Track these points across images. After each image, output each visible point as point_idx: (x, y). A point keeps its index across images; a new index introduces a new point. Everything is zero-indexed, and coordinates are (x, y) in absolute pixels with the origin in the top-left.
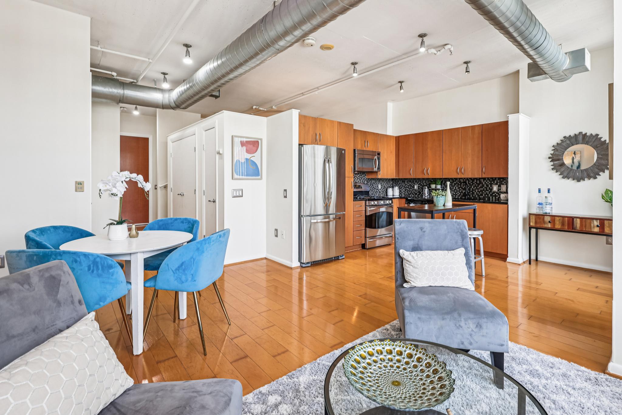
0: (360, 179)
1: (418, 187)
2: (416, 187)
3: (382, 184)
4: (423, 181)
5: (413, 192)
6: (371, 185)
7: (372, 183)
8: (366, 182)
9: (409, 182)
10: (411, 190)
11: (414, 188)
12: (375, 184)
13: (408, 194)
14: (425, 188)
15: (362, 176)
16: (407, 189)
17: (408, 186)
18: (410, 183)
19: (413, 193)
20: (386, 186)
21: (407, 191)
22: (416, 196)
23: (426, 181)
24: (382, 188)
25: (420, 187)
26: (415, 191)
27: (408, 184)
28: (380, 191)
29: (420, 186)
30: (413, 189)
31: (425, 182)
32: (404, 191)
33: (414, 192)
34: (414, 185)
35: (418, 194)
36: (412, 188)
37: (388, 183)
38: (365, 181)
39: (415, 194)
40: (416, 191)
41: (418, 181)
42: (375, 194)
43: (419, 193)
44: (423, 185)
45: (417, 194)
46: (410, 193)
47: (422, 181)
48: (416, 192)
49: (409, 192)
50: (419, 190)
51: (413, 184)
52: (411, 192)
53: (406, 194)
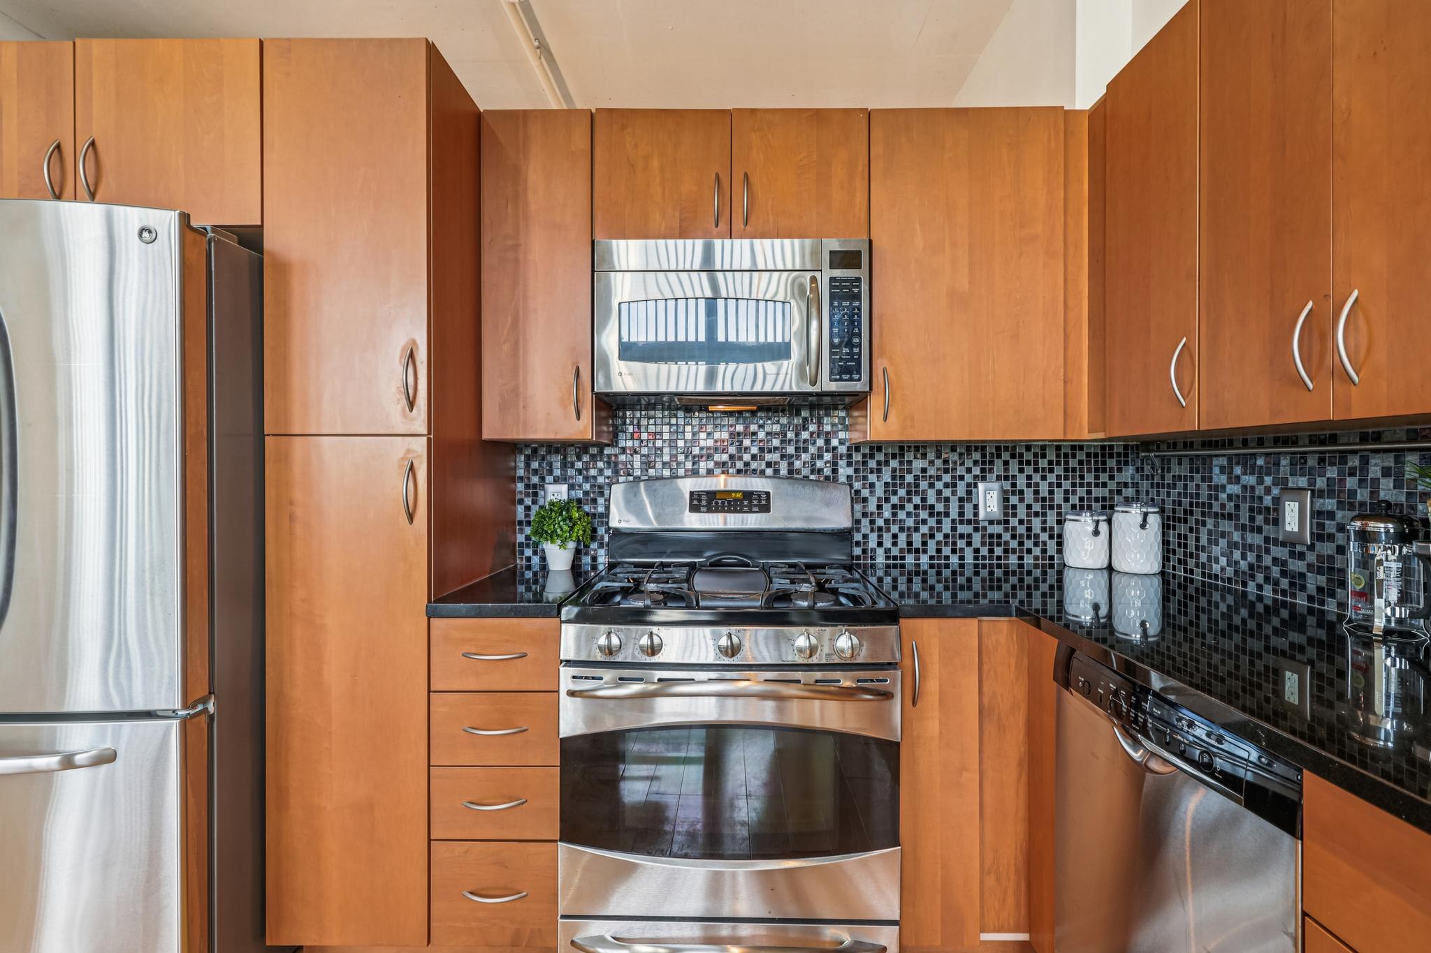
0: (791, 450)
1: (1317, 514)
2: (1292, 517)
3: (1021, 482)
4: (1365, 462)
5: (1267, 561)
6: (902, 492)
7: (909, 478)
8: (844, 471)
9: (1238, 470)
10: (1255, 539)
11: (1276, 522)
12: (939, 485)
13: (1230, 572)
14: (1365, 537)
15: (805, 435)
16: (1226, 526)
17: (1230, 507)
18: (1250, 480)
19: (1275, 572)
20: (1059, 497)
21: (1223, 542)
22: (1301, 601)
23: (1398, 460)
24: (1022, 512)
25: (1331, 515)
26: (1281, 552)
27: (1234, 489)
28: (997, 529)
29: (1330, 504)
30: (1268, 530)
31: (1386, 472)
32: (1204, 541)
33: (1275, 560)
34: (1277, 501)
35: (1314, 581)
36: (1260, 519)
37: (1089, 478)
38: (842, 463)
39: (1284, 583)
40: (1301, 556)
41: (1312, 462)
42: (946, 551)
43: (1322, 580)
44: (1363, 495)
45: (1311, 587)
46: (1243, 565)
47: (1354, 462)
48: (1297, 566)
49: (1237, 555)
50: (1327, 549)
51: (1268, 491)
52: (1251, 557)
53: (1216, 568)
